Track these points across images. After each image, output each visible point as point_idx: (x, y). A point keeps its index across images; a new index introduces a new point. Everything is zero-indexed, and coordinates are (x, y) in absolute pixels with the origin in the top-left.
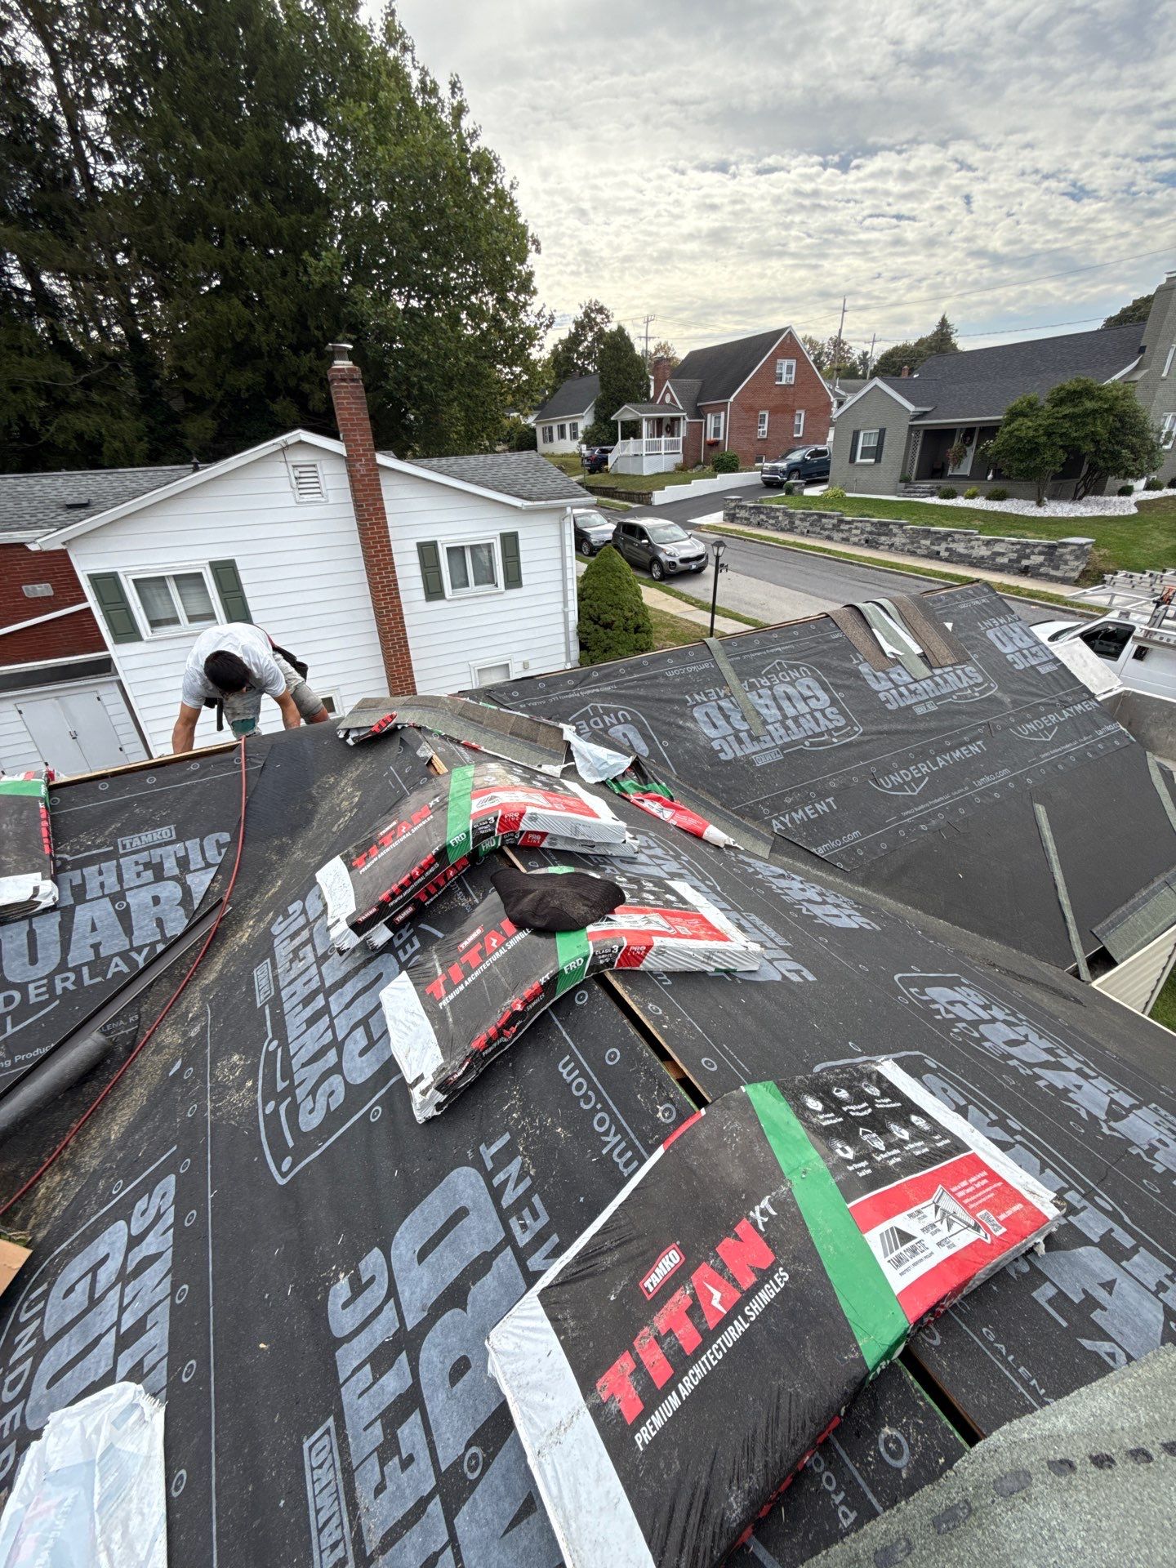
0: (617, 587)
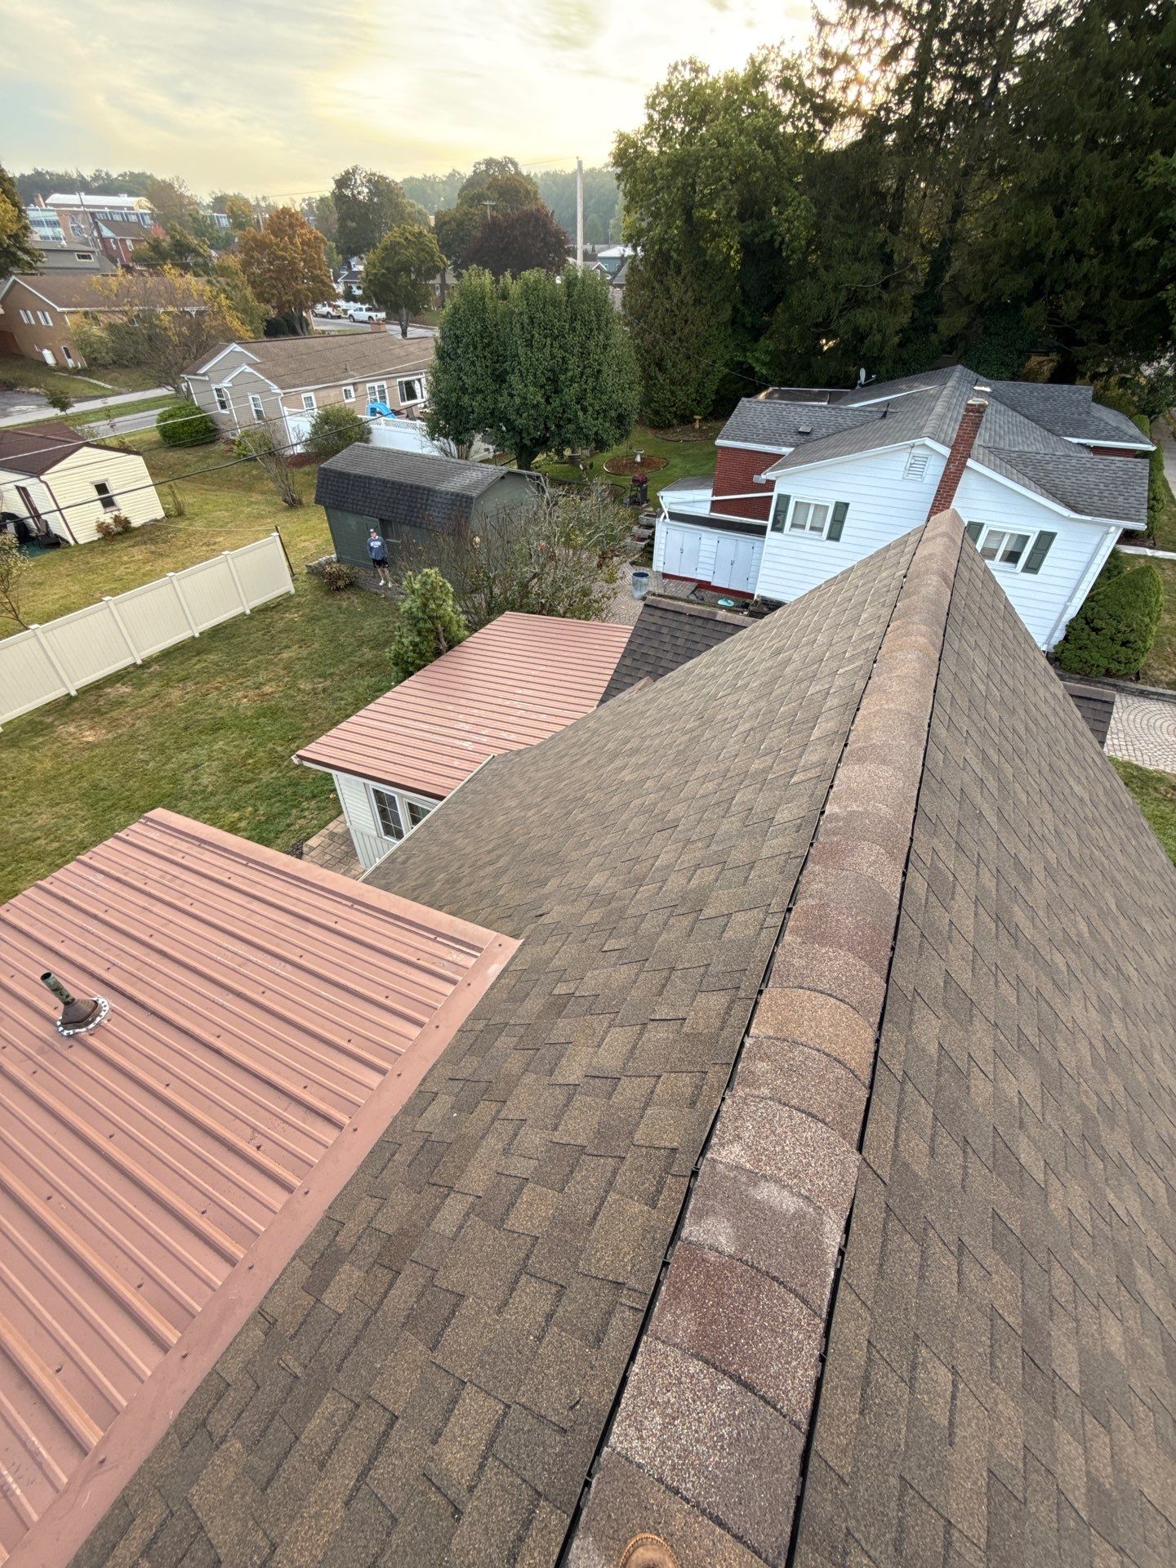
0: (1129, 603)
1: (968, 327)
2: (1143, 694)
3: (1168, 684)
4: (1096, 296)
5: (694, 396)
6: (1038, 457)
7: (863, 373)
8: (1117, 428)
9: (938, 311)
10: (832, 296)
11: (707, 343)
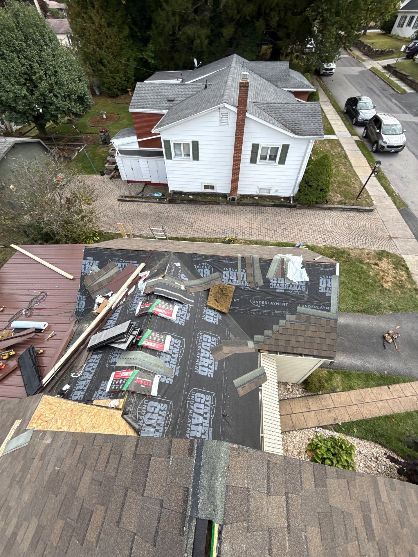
0: (321, 172)
1: (235, 33)
2: (330, 209)
3: (338, 202)
4: (282, 14)
5: (124, 78)
6: (276, 105)
7: (195, 61)
8: (301, 82)
9: (222, 26)
10: (172, 19)
11: (122, 49)
